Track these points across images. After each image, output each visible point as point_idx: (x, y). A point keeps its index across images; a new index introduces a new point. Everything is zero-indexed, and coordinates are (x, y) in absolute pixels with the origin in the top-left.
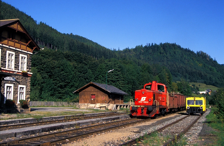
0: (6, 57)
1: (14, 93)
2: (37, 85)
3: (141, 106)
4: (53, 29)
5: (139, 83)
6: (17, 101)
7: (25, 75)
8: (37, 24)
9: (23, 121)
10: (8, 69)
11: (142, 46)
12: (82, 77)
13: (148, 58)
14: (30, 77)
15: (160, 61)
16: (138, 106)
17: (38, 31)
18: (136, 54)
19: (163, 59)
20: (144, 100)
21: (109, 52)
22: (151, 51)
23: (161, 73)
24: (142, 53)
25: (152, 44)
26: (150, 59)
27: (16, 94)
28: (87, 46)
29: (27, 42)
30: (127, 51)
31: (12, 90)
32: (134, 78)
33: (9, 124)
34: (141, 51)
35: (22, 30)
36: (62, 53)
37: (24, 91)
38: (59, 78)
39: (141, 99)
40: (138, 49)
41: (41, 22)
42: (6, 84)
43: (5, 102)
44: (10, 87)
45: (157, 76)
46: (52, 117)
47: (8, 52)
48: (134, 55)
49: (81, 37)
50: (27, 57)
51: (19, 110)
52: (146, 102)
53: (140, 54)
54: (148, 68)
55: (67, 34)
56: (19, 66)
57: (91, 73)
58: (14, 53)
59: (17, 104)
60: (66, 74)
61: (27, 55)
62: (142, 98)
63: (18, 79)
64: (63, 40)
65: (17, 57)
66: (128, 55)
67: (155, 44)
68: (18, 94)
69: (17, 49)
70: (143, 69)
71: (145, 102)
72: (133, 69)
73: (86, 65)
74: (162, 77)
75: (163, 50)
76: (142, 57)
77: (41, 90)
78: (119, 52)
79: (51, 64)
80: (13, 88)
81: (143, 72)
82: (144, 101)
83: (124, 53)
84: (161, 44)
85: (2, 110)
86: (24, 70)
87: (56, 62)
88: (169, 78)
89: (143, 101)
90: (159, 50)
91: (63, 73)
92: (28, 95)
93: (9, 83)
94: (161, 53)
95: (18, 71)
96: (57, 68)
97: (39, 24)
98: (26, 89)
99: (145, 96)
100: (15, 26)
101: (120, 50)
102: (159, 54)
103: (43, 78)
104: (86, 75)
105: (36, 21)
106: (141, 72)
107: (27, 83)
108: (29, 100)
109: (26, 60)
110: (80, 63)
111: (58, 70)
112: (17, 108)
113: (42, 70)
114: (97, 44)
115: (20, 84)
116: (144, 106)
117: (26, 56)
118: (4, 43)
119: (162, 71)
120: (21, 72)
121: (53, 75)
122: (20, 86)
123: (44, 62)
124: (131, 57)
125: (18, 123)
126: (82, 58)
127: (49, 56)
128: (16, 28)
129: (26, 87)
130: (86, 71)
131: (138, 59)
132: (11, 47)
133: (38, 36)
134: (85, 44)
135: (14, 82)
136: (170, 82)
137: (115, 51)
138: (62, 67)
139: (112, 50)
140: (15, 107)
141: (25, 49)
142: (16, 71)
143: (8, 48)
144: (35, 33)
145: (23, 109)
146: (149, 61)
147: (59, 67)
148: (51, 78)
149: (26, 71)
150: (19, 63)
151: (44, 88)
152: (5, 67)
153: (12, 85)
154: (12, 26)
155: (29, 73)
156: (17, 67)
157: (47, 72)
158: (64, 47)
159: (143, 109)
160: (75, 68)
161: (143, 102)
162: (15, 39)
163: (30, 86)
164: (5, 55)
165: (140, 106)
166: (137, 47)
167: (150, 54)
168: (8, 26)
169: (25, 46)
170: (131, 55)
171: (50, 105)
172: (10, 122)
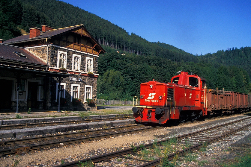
0: (72, 60)
1: (80, 93)
2: (121, 86)
3: (148, 107)
4: (142, 39)
5: (215, 85)
6: (84, 100)
7: (91, 76)
8: (129, 35)
9: (64, 119)
10: (74, 71)
11: (223, 50)
12: (161, 79)
13: (229, 62)
14: (97, 78)
15: (241, 64)
16: (143, 107)
17: (129, 41)
18: (217, 58)
19: (244, 62)
20: (153, 97)
21: (192, 57)
22: (232, 55)
23: (238, 75)
24: (223, 57)
25: (233, 48)
26: (231, 63)
27: (83, 93)
28: (172, 52)
29: (93, 46)
30: (209, 55)
31: (79, 90)
32: (210, 79)
33: (49, 121)
34: (222, 55)
35: (87, 35)
36: (144, 58)
37: (91, 90)
38: (140, 80)
39: (148, 96)
40: (219, 53)
41: (132, 33)
42: (72, 84)
43: (71, 101)
44: (77, 87)
45: (234, 78)
46: (101, 116)
47: (74, 55)
48: (215, 59)
49: (167, 44)
50: (94, 59)
51: (86, 108)
52: (155, 101)
53: (221, 58)
54: (225, 70)
55: (155, 42)
56: (85, 68)
57: (170, 75)
58: (80, 56)
59: (84, 103)
60: (146, 76)
61: (94, 58)
62: (150, 95)
63: (84, 80)
64: (151, 47)
65: (83, 60)
66: (210, 59)
67: (236, 49)
68: (84, 94)
69: (83, 53)
70: (220, 71)
71: (153, 101)
72: (210, 71)
73: (165, 68)
74: (239, 78)
75: (244, 54)
76: (223, 60)
77: (124, 90)
78: (202, 57)
79: (134, 68)
80: (79, 88)
81: (220, 74)
82: (153, 99)
83: (206, 57)
84: (242, 48)
85: (68, 108)
86: (91, 72)
87: (138, 66)
88: (246, 80)
89: (151, 99)
90: (239, 54)
91: (144, 76)
92: (95, 94)
93: (75, 84)
94: (241, 57)
95: (85, 73)
96: (138, 71)
97: (131, 34)
98: (93, 89)
99: (154, 92)
100: (80, 31)
101: (202, 55)
102: (240, 57)
103: (126, 80)
104: (164, 77)
105: (128, 33)
106: (218, 74)
107: (93, 83)
108: (96, 99)
109: (92, 63)
110: (160, 66)
111: (139, 73)
112: (84, 106)
113: (126, 73)
114: (181, 50)
115: (86, 84)
116: (151, 107)
117: (92, 59)
118: (70, 47)
119: (239, 72)
120: (87, 73)
121: (135, 77)
122: (86, 86)
123: (127, 66)
124: (213, 61)
125: (58, 121)
126: (162, 62)
127: (132, 61)
128: (81, 33)
129: (93, 87)
130: (164, 74)
131: (219, 62)
132: (76, 51)
133: (130, 45)
134: (170, 50)
135: (80, 83)
136: (247, 83)
137: (197, 56)
138: (143, 70)
139: (195, 55)
140: (81, 105)
141: (91, 52)
142: (81, 72)
143: (74, 51)
144: (127, 42)
145: (90, 107)
146: (230, 64)
147: (140, 71)
148: (133, 80)
149: (92, 72)
150: (85, 65)
151: (127, 89)
152: (71, 69)
153: (79, 85)
154: (76, 31)
155: (94, 74)
156: (83, 68)
157: (129, 75)
158: (152, 54)
159: (151, 111)
160: (155, 71)
161: (151, 101)
162: (81, 43)
163: (96, 86)
164: (71, 58)
165: (145, 107)
166: (218, 52)
167: (231, 57)
168: (73, 31)
169: (91, 50)
170: (213, 59)
171: (127, 104)
172: (49, 119)
